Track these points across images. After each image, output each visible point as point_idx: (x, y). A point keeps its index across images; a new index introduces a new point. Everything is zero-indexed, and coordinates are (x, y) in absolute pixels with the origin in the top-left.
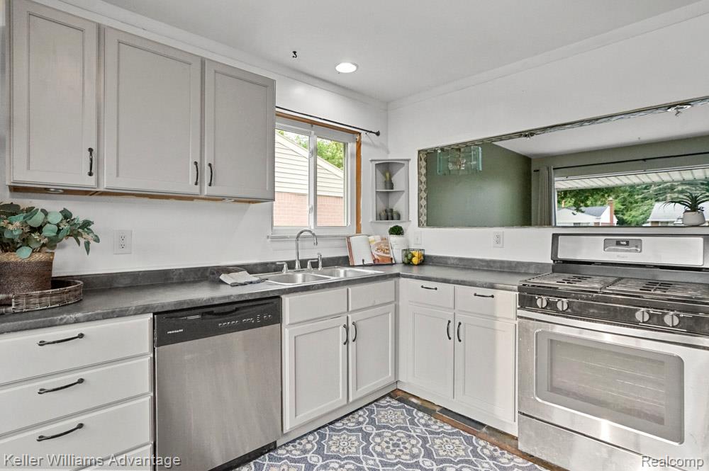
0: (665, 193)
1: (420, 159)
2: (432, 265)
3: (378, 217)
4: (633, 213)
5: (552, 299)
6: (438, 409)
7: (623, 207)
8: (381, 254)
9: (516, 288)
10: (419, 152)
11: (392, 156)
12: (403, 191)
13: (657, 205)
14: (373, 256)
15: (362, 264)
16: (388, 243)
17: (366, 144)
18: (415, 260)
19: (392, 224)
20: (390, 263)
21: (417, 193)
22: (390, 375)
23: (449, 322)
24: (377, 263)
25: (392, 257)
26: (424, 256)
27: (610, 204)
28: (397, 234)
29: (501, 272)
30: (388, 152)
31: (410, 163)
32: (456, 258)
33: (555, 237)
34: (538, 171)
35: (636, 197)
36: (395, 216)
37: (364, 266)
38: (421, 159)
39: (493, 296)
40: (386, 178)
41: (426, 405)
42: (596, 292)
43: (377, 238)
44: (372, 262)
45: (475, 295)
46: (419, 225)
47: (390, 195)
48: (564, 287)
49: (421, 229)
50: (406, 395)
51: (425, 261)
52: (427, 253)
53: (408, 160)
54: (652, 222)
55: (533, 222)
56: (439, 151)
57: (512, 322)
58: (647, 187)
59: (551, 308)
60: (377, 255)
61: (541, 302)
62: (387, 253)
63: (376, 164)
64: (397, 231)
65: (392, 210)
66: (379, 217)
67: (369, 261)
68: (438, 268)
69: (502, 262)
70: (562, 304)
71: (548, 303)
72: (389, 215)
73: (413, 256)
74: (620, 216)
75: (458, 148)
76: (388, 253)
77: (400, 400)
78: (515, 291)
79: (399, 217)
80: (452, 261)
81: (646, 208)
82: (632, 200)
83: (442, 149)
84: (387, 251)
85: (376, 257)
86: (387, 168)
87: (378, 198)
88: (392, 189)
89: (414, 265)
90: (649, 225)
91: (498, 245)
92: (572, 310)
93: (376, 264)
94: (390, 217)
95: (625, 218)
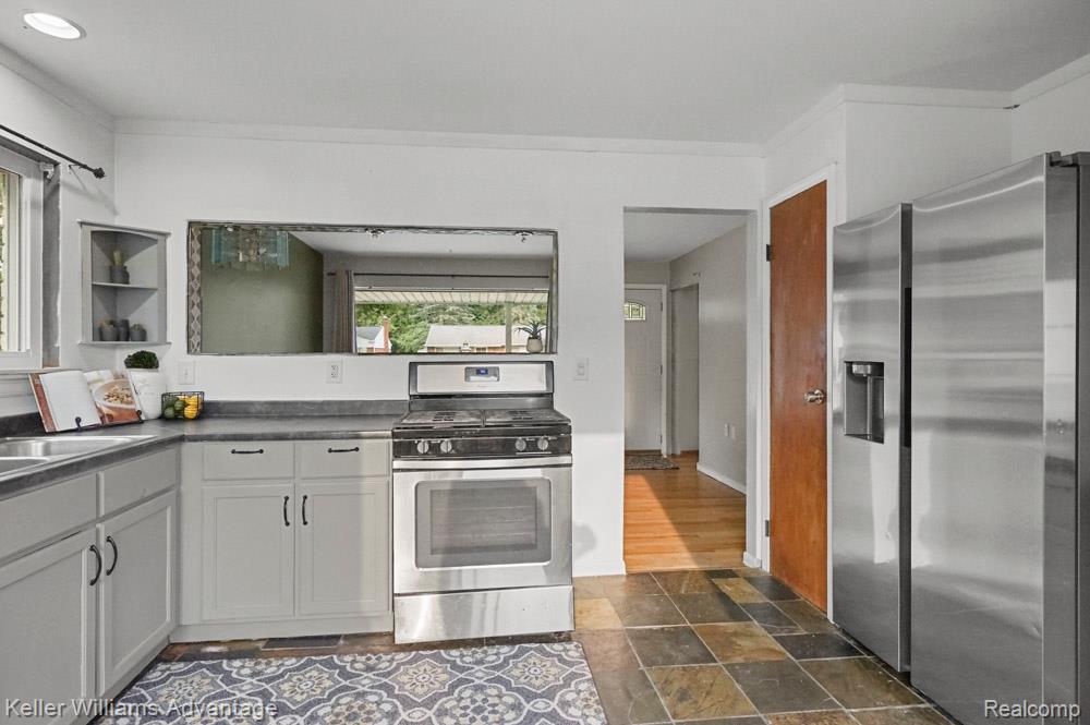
0: (437, 314)
1: (190, 238)
2: (219, 417)
3: (98, 336)
4: (407, 336)
5: (434, 441)
6: (261, 645)
7: (396, 328)
8: (117, 404)
9: (390, 433)
10: (191, 224)
11: (123, 220)
12: (155, 290)
13: (433, 326)
14: (100, 410)
15: (75, 426)
16: (128, 383)
17: (71, 188)
18: (190, 412)
19: (132, 349)
20: (136, 419)
21: (185, 295)
22: (168, 619)
23: (287, 498)
24: (107, 421)
25: (138, 408)
26: (203, 403)
27: (385, 324)
28: (145, 367)
29: (340, 416)
30: (115, 213)
31: (169, 240)
32: (266, 403)
33: (413, 366)
34: (333, 274)
35: (410, 316)
36: (136, 334)
37: (79, 430)
38: (193, 238)
39: (357, 449)
40: (112, 259)
41: (237, 646)
42: (478, 427)
43: (106, 376)
44: (99, 422)
45: (330, 451)
46: (189, 351)
47: (119, 293)
48: (442, 424)
49: (193, 358)
50: (192, 647)
51: (207, 411)
52: (207, 398)
53: (165, 235)
54: (429, 348)
55: (324, 348)
56: (230, 230)
57: (383, 479)
58: (420, 306)
59: (435, 452)
60: (109, 407)
61: (422, 447)
62: (127, 403)
63: (93, 232)
64: (145, 361)
65: (126, 323)
66: (100, 335)
67: (91, 419)
68: (231, 422)
69: (342, 403)
70: (446, 446)
71: (430, 447)
72: (123, 332)
73: (185, 405)
74: (393, 339)
75: (253, 229)
76: (131, 403)
77: (183, 659)
78: (388, 438)
79: (143, 336)
80: (258, 408)
81: (420, 330)
82: (405, 320)
83: (237, 227)
84: (127, 397)
85: (105, 410)
86: (114, 245)
87: (96, 299)
88: (127, 283)
89: (186, 419)
90: (425, 351)
91: (334, 379)
92: (457, 451)
93: (109, 424)
94: (122, 336)
95: (398, 342)
